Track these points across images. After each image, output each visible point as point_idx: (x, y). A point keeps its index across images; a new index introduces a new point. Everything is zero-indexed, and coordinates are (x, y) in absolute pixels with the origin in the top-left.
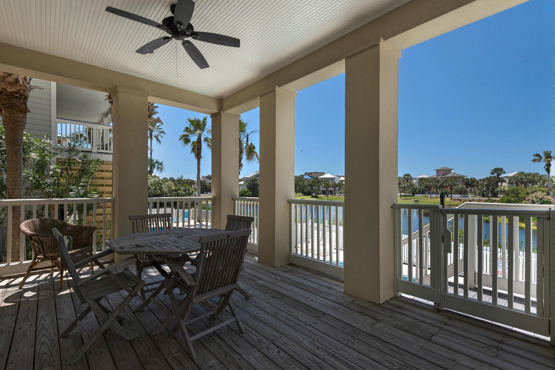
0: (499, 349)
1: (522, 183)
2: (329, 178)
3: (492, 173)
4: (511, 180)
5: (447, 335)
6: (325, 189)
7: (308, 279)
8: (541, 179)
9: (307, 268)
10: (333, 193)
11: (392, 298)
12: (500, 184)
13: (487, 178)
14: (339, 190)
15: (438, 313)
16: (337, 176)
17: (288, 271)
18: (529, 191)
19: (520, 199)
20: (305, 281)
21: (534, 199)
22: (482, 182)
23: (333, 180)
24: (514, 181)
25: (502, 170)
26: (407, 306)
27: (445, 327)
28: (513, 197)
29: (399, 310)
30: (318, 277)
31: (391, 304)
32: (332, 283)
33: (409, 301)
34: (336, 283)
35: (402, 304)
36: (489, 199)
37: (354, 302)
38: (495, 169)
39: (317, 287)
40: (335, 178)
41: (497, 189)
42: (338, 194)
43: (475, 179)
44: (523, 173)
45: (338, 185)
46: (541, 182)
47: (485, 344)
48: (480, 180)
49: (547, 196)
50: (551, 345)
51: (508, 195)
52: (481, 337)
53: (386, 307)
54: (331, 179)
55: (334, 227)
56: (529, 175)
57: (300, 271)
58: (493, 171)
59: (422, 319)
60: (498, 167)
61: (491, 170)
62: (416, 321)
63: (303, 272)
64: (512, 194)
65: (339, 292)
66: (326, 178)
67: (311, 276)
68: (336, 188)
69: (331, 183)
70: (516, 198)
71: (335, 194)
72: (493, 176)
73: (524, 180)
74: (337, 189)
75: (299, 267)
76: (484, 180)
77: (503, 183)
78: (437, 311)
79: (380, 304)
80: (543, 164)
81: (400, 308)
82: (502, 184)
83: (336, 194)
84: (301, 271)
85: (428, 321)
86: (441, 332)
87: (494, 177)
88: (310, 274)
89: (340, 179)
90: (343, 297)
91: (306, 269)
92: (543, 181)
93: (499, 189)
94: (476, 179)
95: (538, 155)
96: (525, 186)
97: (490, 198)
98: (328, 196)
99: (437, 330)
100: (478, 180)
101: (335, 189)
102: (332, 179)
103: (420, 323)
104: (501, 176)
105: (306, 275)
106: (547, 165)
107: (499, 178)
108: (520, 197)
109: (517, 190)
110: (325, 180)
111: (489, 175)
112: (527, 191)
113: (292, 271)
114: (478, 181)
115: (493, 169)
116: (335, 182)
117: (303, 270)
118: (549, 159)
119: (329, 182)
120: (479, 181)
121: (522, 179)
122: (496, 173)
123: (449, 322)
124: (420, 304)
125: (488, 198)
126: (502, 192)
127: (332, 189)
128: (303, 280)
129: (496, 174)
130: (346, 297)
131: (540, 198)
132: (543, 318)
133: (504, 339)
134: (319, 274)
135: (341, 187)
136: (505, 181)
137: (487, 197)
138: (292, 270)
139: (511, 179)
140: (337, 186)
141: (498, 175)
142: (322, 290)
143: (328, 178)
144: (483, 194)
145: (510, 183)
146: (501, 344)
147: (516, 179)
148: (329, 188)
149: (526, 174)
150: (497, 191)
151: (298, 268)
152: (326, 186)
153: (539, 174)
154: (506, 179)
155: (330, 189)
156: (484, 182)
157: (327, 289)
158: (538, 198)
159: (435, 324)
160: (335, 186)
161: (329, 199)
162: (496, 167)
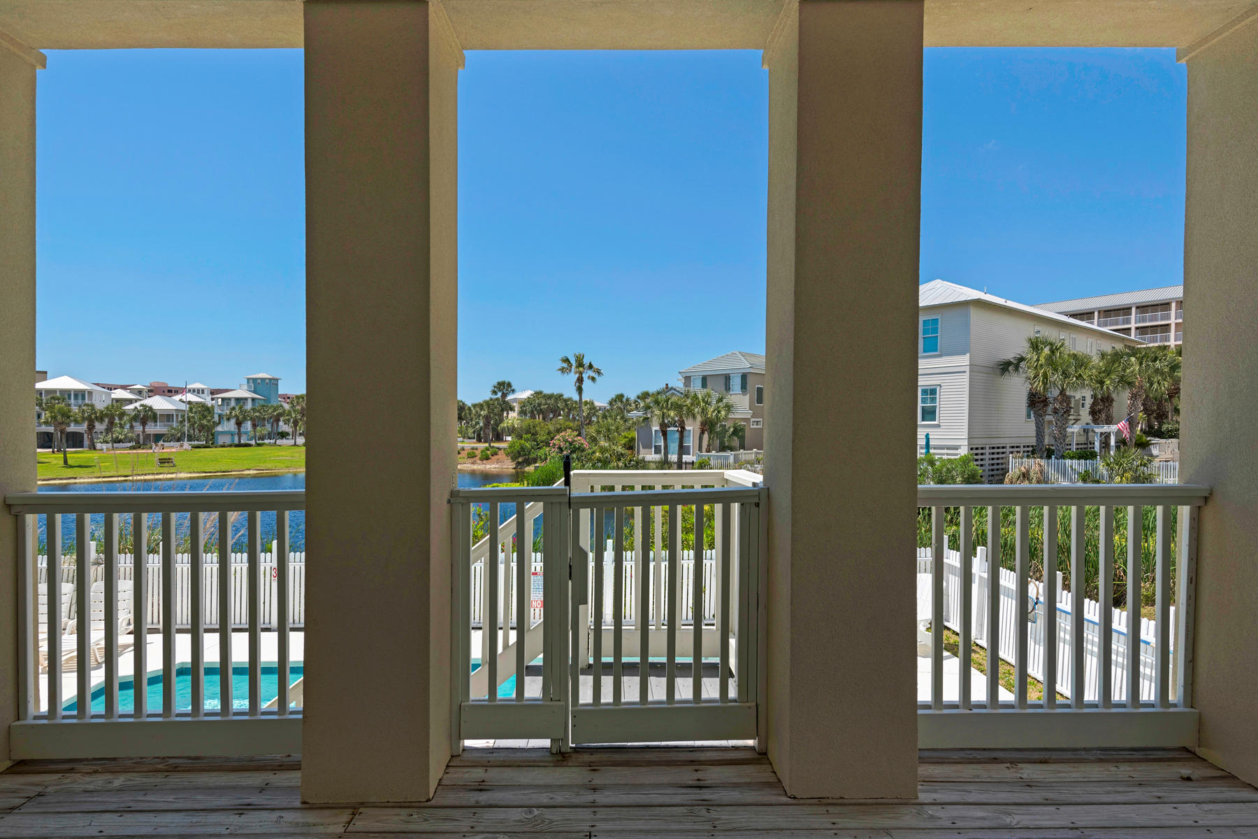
0: (708, 805)
1: (541, 411)
2: (66, 394)
3: (494, 392)
4: (524, 406)
5: (613, 820)
6: (51, 429)
7: (135, 806)
8: (567, 405)
9: (114, 759)
10: (86, 442)
11: (448, 766)
12: (505, 414)
13: (487, 402)
14: (108, 430)
15: (565, 763)
16: (98, 385)
17: (18, 801)
18: (552, 428)
19: (538, 444)
20: (129, 818)
21: (562, 444)
22: (478, 409)
23: (83, 398)
24: (528, 408)
25: (511, 387)
26: (494, 775)
27: (600, 798)
28: (528, 439)
29: (483, 798)
30: (176, 779)
31: (454, 787)
32: (244, 788)
33: (492, 757)
34: (257, 779)
35: (478, 774)
36: (490, 445)
37: (351, 828)
38: (499, 383)
39: (192, 825)
40: (90, 393)
41: (502, 425)
42: (104, 446)
43: (463, 404)
44: (541, 393)
45: (106, 415)
46: (566, 410)
47: (682, 805)
48: (474, 406)
49: (579, 438)
50: (759, 754)
51: (521, 438)
52: (669, 792)
53: (445, 802)
54: (76, 396)
55: (125, 563)
56: (550, 397)
57: (81, 782)
58: (495, 387)
59: (544, 798)
60: (503, 380)
61: (492, 385)
62: (536, 812)
63: (98, 781)
64: (526, 434)
65: (284, 814)
66: (54, 391)
67: (144, 790)
68: (97, 424)
69: (75, 409)
70: (533, 443)
71: (93, 447)
72: (495, 397)
73: (542, 407)
74: (100, 427)
75: (68, 766)
76: (481, 406)
77: (510, 412)
78: (560, 758)
79: (428, 800)
80: (573, 377)
81: (481, 787)
82: (508, 414)
83: (98, 446)
84: (88, 779)
85: (559, 798)
86: (598, 816)
87: (497, 399)
88: (138, 779)
89: (113, 396)
90: (307, 825)
91: (109, 765)
92: (568, 409)
93: (505, 425)
94: (466, 403)
95: (567, 360)
96: (544, 419)
97: (492, 445)
98: (65, 453)
99: (586, 814)
100: (470, 405)
101: (91, 427)
102: (79, 394)
103: (549, 814)
104: (510, 397)
105: (120, 790)
106: (578, 379)
107: (504, 402)
108: (538, 440)
109: (534, 427)
110: (53, 398)
111: (488, 396)
112: (548, 429)
113: (40, 795)
114: (469, 408)
115: (495, 383)
116: (92, 406)
117: (96, 772)
118: (581, 369)
119: (70, 405)
120: (472, 409)
121: (539, 405)
122: (500, 391)
123: (598, 779)
124: (519, 755)
125: (487, 445)
126: (511, 431)
127: (83, 428)
128: (115, 816)
129: (499, 394)
130: (318, 820)
131: (569, 442)
132: (747, 704)
133: (699, 775)
134: (175, 769)
135: (117, 421)
136: (512, 409)
137: (485, 442)
138: (40, 789)
139: (523, 404)
140: (101, 420)
141: (504, 395)
142: (218, 830)
143: (63, 391)
144: (479, 435)
145: (522, 413)
146: (703, 791)
147: (531, 404)
148: (69, 426)
149: (545, 395)
150: (503, 429)
151: (71, 770)
152: (59, 417)
153: (562, 395)
154: (514, 404)
155: (72, 428)
156: (481, 410)
157: (233, 819)
158: (566, 441)
159: (576, 801)
160: (93, 418)
161: (70, 462)
162: (500, 380)
